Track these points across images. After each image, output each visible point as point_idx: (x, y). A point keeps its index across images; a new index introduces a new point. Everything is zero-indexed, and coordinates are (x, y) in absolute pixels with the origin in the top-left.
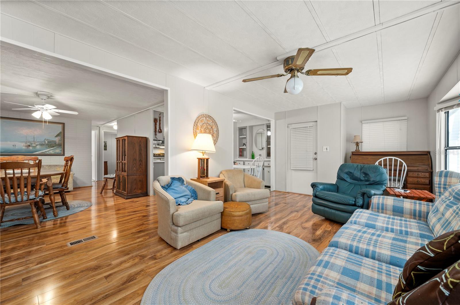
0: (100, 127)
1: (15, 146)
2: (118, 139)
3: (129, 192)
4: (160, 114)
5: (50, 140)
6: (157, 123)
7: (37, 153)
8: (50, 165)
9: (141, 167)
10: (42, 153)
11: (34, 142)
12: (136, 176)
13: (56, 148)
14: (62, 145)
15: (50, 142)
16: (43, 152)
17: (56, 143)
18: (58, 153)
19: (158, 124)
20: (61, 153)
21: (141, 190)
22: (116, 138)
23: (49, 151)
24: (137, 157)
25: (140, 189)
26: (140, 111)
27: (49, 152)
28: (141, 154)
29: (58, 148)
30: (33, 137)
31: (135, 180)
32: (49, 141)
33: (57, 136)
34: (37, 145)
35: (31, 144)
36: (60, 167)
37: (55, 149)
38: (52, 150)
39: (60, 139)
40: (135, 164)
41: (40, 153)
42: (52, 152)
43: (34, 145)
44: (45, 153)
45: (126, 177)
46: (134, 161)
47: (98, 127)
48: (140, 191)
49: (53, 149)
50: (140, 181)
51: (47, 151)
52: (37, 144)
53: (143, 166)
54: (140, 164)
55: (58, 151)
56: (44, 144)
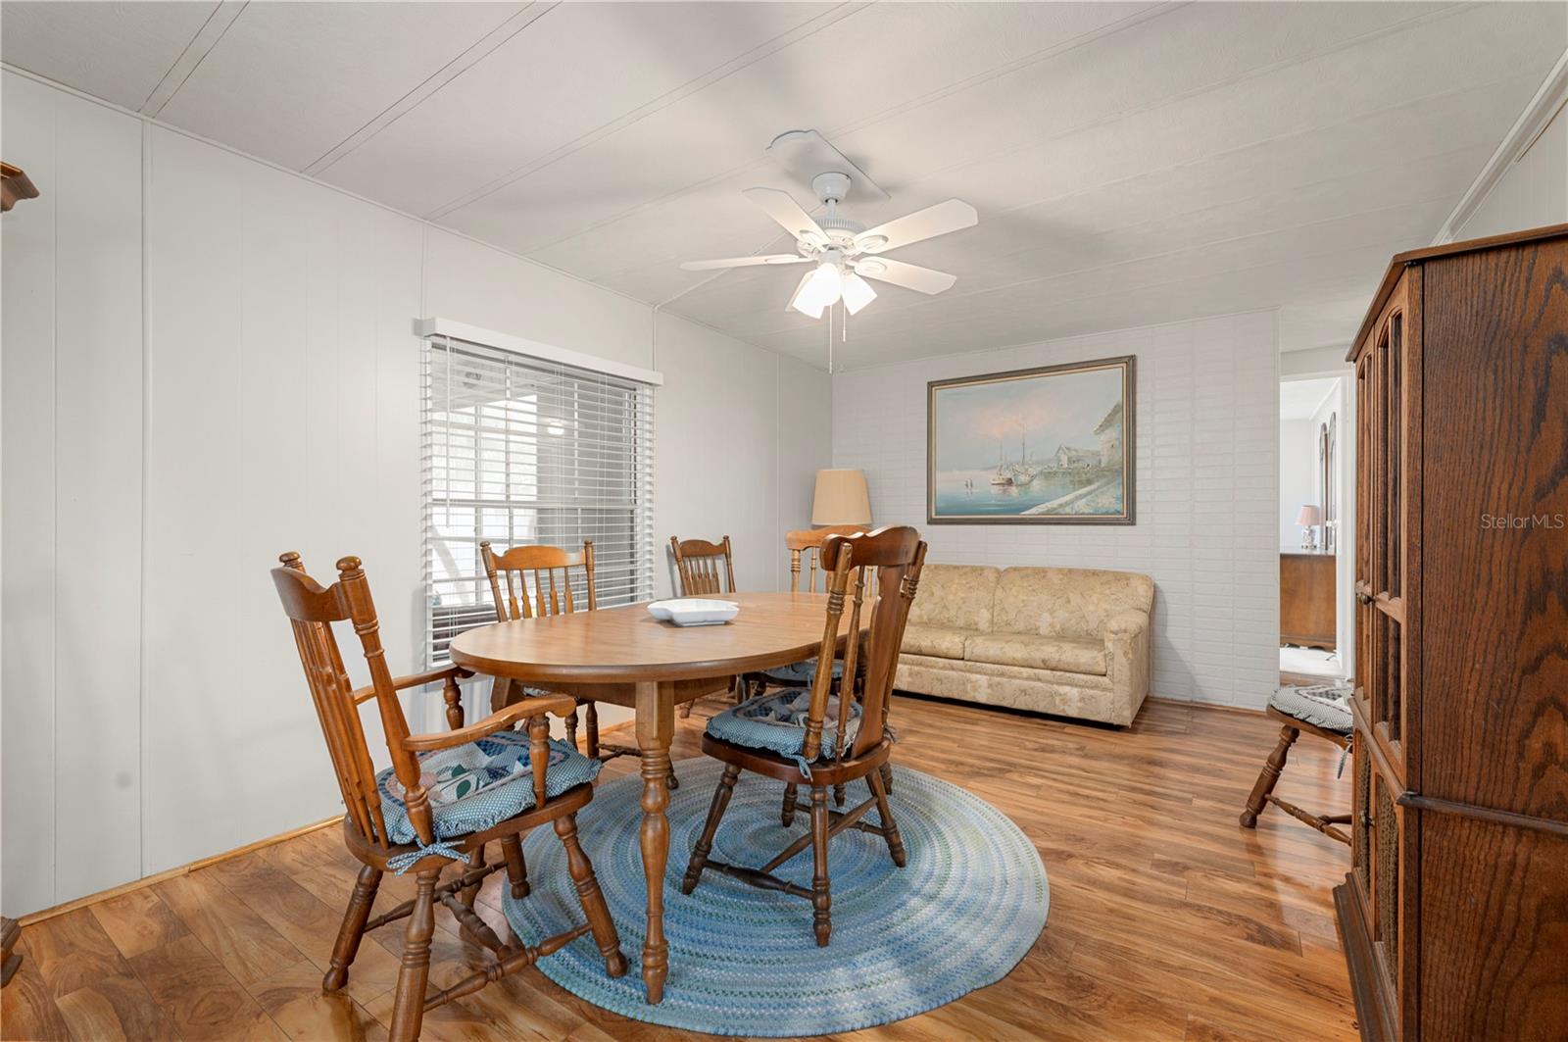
5: (1077, 450)
7: (1033, 511)
8: (1070, 571)
10: (1050, 512)
11: (1023, 464)
13: (1099, 488)
14: (1122, 468)
15: (1078, 460)
16: (1055, 509)
17: (1100, 462)
18: (1107, 513)
20: (1117, 513)
23: (1072, 502)
27: (1072, 508)
29: (1105, 485)
30: (1021, 444)
32: (1074, 453)
33: (1103, 428)
34: (1033, 478)
35: (1016, 474)
36: (1108, 582)
37: (1095, 490)
38: (1086, 495)
39: (1117, 443)
41: (1042, 510)
42: (1083, 507)
43: (1023, 478)
44: (1061, 511)
49: (1090, 493)
51: (1067, 504)
52: (1033, 471)
55: (1109, 499)
56: (1055, 473)
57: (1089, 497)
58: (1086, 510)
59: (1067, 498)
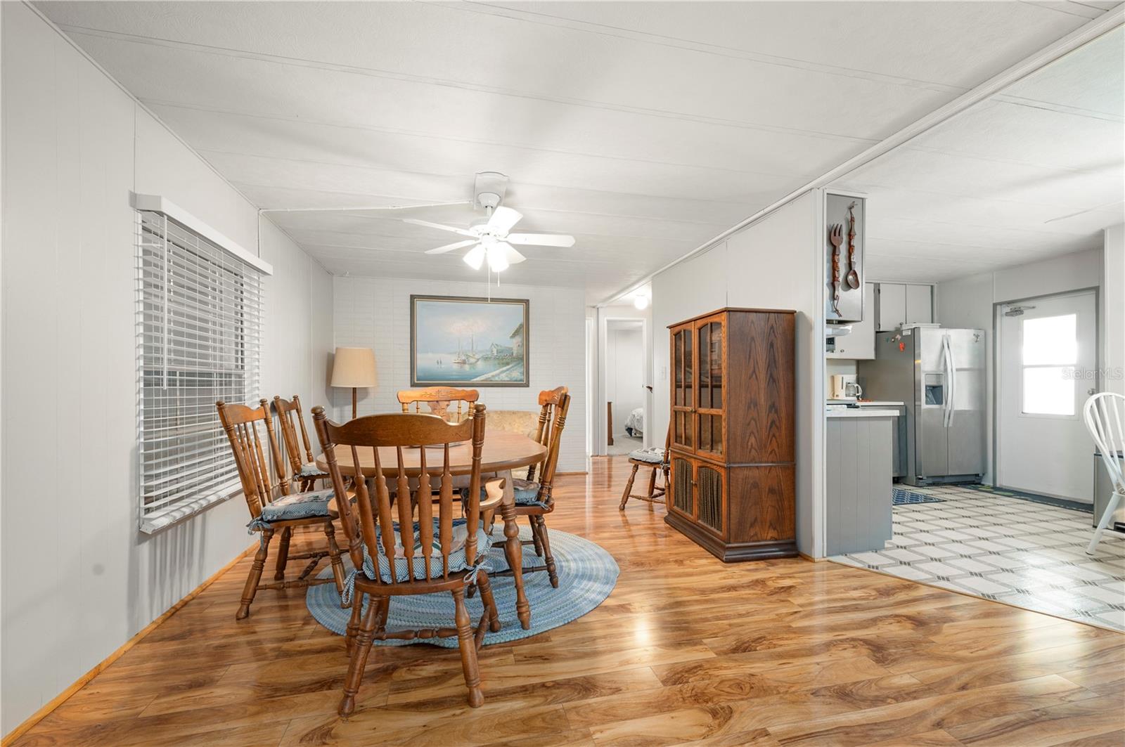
0: (598, 309)
1: (441, 362)
2: (677, 329)
3: (733, 534)
4: (850, 208)
5: (501, 346)
6: (841, 246)
7: (478, 379)
8: (501, 412)
9: (774, 436)
10: (486, 380)
11: (472, 352)
12: (756, 472)
13: (512, 367)
14: (523, 357)
15: (502, 352)
16: (489, 378)
17: (512, 354)
18: (516, 381)
19: (843, 249)
20: (521, 381)
21: (775, 529)
22: (670, 327)
23: (499, 375)
24: (762, 395)
25: (771, 524)
26: (762, 213)
27: (499, 378)
28: (774, 381)
29: (515, 366)
30: (470, 340)
31: (755, 485)
32: (500, 348)
33: (514, 335)
34: (478, 360)
35: (468, 357)
36: (521, 417)
39: (520, 344)
40: (753, 422)
41: (482, 379)
42: (504, 377)
43: (472, 360)
45: (723, 473)
46: (749, 407)
47: (595, 310)
48: (770, 535)
49: (507, 370)
50: (771, 491)
51: (496, 375)
52: (477, 356)
53: (783, 432)
54: (773, 422)
55: (517, 374)
56: (490, 358)
57: (508, 372)
58: (506, 379)
59: (498, 372)
